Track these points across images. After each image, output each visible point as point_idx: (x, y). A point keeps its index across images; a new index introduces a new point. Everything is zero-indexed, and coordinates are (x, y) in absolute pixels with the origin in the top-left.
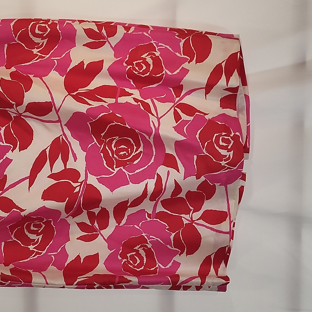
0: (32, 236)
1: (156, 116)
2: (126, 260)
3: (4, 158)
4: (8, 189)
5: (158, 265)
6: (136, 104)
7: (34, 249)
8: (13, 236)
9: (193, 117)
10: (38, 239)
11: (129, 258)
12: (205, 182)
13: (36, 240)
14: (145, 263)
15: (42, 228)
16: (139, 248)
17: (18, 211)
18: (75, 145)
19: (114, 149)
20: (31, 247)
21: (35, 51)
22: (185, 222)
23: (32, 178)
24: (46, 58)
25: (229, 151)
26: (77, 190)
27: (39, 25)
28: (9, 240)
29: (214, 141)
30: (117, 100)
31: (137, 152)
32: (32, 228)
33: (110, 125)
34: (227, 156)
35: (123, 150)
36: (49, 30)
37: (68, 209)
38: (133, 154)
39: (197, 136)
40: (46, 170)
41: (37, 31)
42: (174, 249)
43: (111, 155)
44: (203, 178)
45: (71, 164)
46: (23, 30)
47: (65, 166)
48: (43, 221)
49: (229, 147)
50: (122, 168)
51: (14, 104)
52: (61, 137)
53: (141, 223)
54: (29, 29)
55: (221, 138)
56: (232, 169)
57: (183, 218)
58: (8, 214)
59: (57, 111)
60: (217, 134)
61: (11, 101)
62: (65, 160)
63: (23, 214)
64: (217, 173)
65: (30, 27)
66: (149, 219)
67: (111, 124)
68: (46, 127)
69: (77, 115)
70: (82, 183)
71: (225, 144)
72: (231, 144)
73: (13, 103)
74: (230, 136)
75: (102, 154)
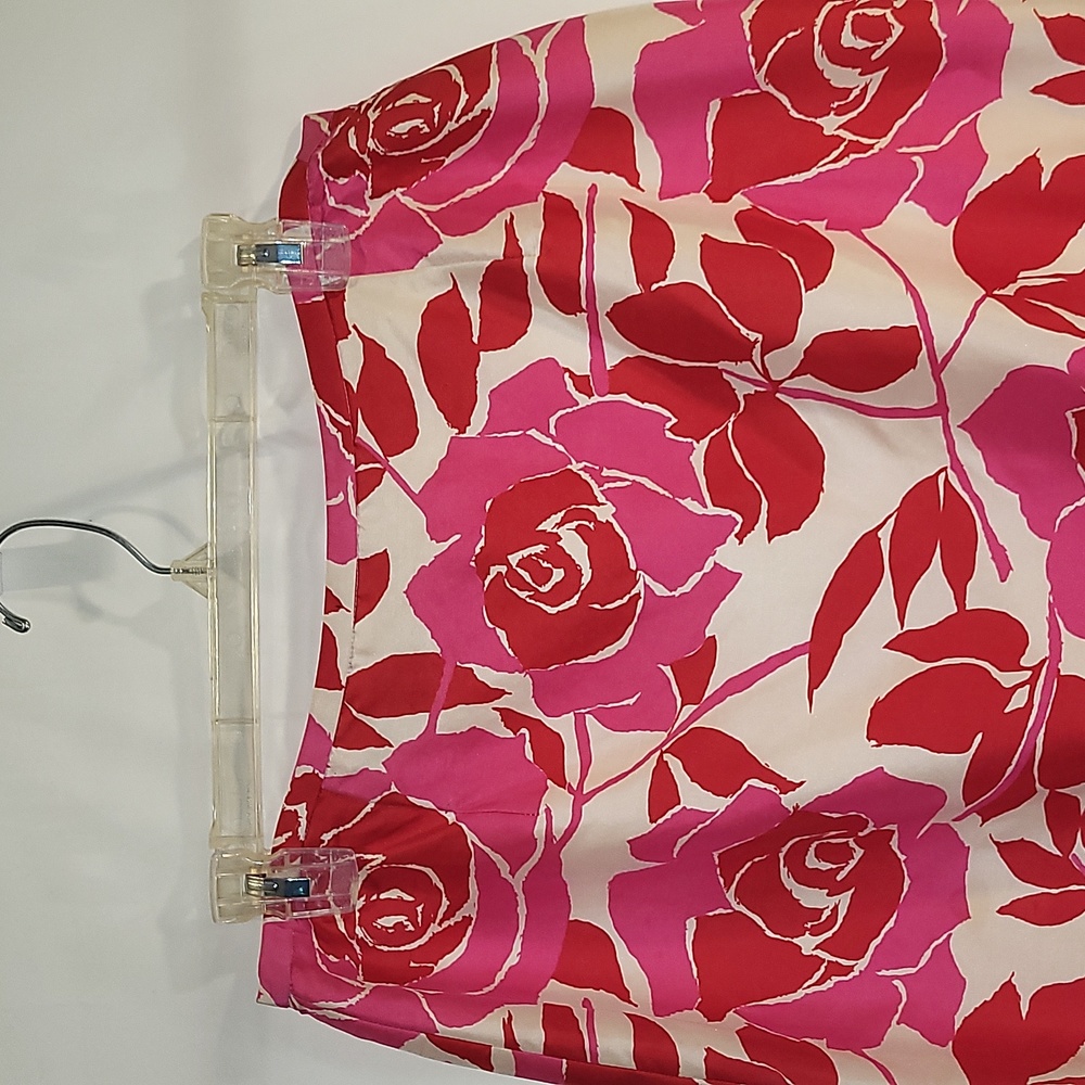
0: (811, 897)
3: (707, 569)
4: (720, 696)
7: (819, 953)
8: (730, 895)
10: (836, 907)
13: (827, 913)
15: (852, 863)
17: (771, 787)
18: (1002, 509)
20: (807, 944)
21: (830, 124)
23: (822, 651)
24: (876, 150)
26: (1018, 701)
27: (858, 14)
28: (717, 912)
32: (812, 862)
36: (898, 30)
40: (879, 616)
41: (848, 39)
45: (984, 592)
46: (790, 35)
47: (960, 598)
48: (860, 834)
51: (756, 341)
52: (942, 477)
54: (817, 30)
58: (729, 800)
59: (938, 368)
61: (744, 331)
62: (959, 575)
63: (789, 800)
65: (819, 21)
68: (881, 438)
70: (1036, 670)
73: (753, 336)
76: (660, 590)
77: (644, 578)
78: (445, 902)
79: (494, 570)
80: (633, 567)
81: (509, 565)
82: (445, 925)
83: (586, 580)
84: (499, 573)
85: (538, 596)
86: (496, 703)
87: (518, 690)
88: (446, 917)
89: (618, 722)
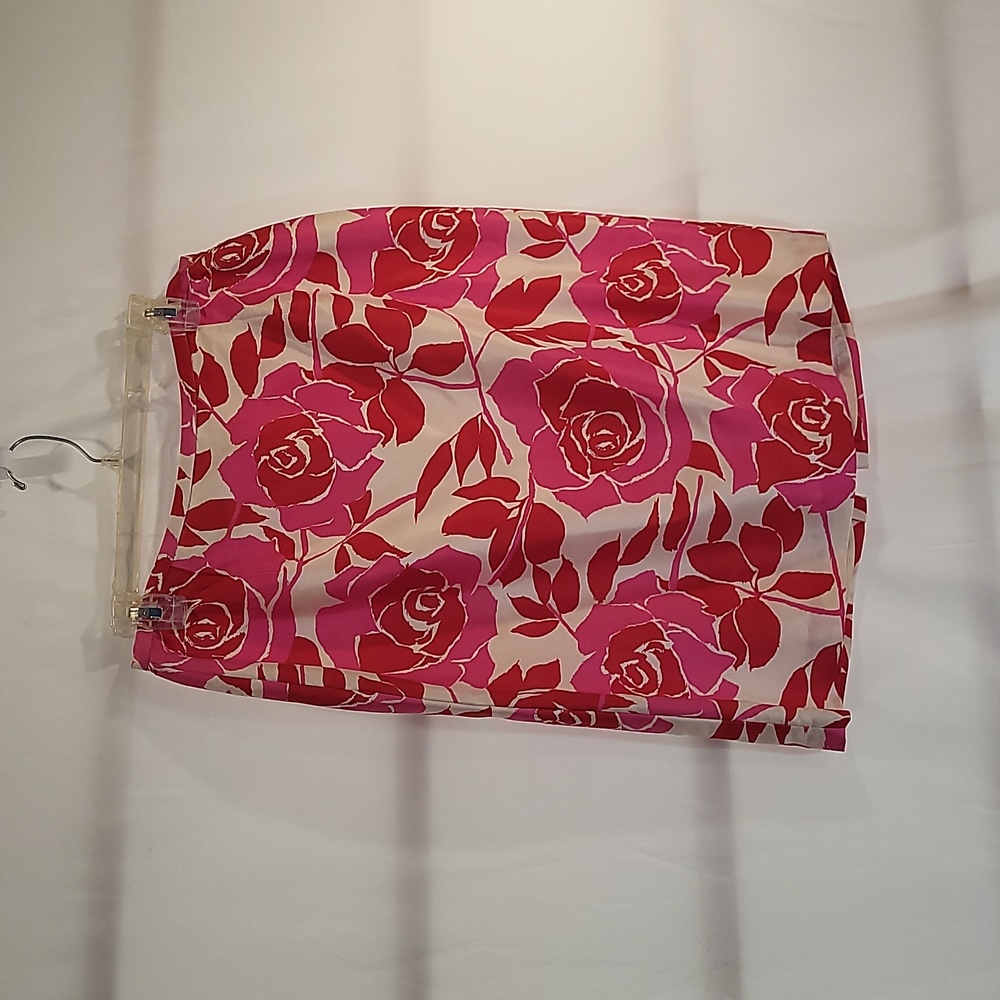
0: (418, 625)
1: (668, 368)
2: (619, 676)
3: (367, 458)
4: (374, 518)
5: (689, 688)
6: (628, 350)
7: (422, 652)
8: (378, 624)
9: (743, 372)
11: (625, 672)
12: (777, 501)
13: (426, 634)
14: (659, 683)
15: (439, 608)
16: (645, 650)
17: (395, 555)
18: (507, 431)
19: (587, 438)
20: (416, 648)
21: (429, 265)
22: (743, 596)
23: (422, 496)
24: (450, 275)
25: (823, 433)
26: (514, 514)
27: (439, 215)
28: (371, 633)
29: (789, 414)
30: (589, 345)
31: (634, 442)
32: (419, 606)
33: (577, 384)
34: (821, 445)
35: (605, 438)
36: (457, 222)
37: (495, 556)
38: (626, 446)
39: (756, 404)
40: (450, 480)
41: (435, 225)
42: (721, 652)
43: (580, 449)
44: (773, 492)
45: (500, 468)
46: (408, 223)
47: (488, 473)
48: (443, 590)
49: (823, 427)
50: (603, 473)
51: (391, 351)
52: (480, 417)
53: (647, 600)
55: (804, 409)
56: (834, 473)
57: (737, 589)
58: (375, 562)
59: (474, 362)
60: (796, 402)
61: (385, 346)
62: (488, 462)
63: (404, 562)
64: (802, 481)
65: (422, 217)
66: (664, 592)
67: (582, 381)
68: (449, 397)
69: (513, 366)
70: (523, 502)
71: (813, 422)
72: (827, 422)
73: (389, 348)
74: (822, 405)
75: (562, 449)
76: (344, 468)
77: (336, 462)
78: (232, 625)
79: (263, 459)
80: (331, 456)
81: (270, 456)
82: (231, 637)
83: (308, 462)
84: (265, 460)
85: (284, 470)
86: (261, 523)
87: (272, 516)
88: (232, 633)
89: (322, 533)
